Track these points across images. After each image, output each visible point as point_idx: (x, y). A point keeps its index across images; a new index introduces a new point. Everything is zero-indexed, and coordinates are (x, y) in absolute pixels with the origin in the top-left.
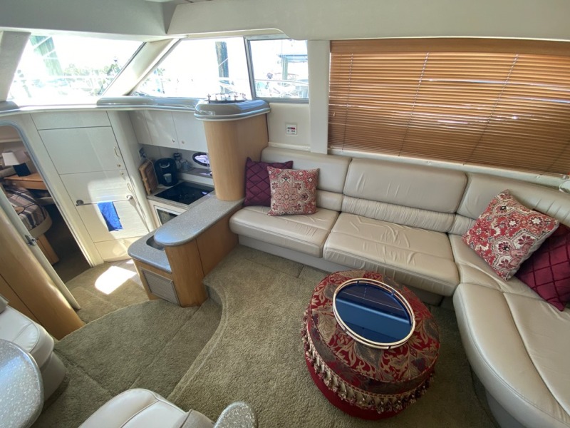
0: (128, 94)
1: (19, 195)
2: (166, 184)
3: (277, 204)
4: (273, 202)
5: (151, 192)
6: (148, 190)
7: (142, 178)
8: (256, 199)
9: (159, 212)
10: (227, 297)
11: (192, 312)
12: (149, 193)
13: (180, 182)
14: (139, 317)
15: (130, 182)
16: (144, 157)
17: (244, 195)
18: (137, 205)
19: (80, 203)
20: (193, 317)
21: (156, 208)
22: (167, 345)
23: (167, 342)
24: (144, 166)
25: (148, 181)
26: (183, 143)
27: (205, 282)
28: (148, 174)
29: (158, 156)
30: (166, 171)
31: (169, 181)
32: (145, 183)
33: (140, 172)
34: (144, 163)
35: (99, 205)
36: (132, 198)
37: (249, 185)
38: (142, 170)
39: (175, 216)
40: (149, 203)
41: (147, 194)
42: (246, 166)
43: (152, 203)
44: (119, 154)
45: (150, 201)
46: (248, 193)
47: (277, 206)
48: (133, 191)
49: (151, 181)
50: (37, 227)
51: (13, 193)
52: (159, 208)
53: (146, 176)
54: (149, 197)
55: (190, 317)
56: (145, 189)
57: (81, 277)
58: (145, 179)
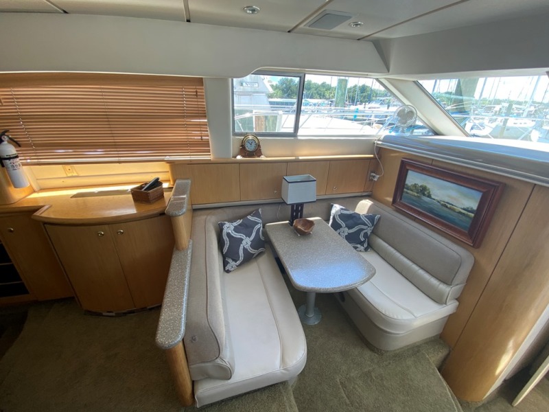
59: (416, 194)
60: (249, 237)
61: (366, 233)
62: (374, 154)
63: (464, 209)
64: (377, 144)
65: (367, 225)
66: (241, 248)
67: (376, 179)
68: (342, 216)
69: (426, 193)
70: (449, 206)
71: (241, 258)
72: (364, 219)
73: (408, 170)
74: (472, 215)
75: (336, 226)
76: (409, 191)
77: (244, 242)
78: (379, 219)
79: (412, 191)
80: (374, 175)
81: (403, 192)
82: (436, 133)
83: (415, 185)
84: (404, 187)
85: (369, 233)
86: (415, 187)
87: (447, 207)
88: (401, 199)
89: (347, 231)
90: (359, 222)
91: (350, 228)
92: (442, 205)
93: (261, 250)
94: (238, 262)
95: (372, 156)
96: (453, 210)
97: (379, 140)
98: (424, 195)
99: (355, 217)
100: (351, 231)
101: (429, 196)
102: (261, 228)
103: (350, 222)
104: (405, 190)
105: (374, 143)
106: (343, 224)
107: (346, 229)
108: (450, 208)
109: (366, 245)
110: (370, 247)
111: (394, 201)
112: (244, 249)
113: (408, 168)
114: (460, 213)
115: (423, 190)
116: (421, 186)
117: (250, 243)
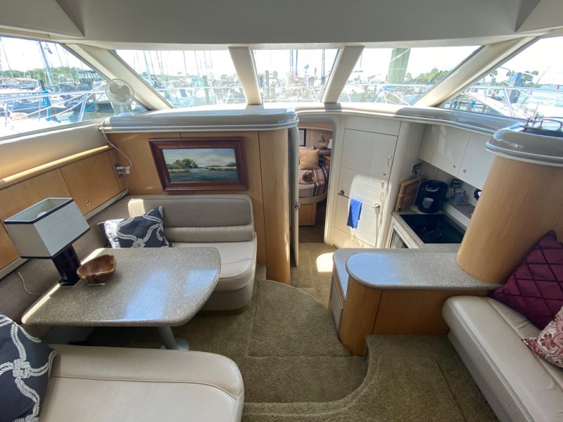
0: (436, 106)
1: (323, 170)
2: (421, 209)
3: (556, 341)
4: (551, 329)
5: (400, 210)
6: (398, 206)
7: (398, 193)
8: (520, 300)
9: (395, 232)
10: (372, 382)
11: (341, 353)
12: (396, 210)
13: (440, 212)
14: (307, 311)
15: (385, 192)
16: (416, 173)
17: (504, 280)
18: (380, 215)
19: (342, 193)
20: (337, 358)
21: (394, 227)
22: (302, 357)
23: (303, 354)
24: (407, 183)
25: (402, 198)
26: (465, 171)
27: (369, 339)
28: (407, 191)
29: (432, 176)
30: (429, 195)
31: (427, 206)
32: (399, 198)
33: (400, 186)
34: (412, 178)
35: (352, 200)
36: (379, 207)
37: (522, 271)
38: (403, 185)
39: (406, 247)
40: (391, 218)
41: (394, 210)
42: (537, 243)
43: (394, 220)
44: (390, 164)
45: (393, 217)
46: (511, 283)
47: (553, 344)
48: (383, 202)
49: (405, 199)
50: (316, 197)
51: (321, 167)
52: (396, 229)
53: (404, 193)
54: (394, 213)
55: (335, 356)
56: (396, 205)
57: (314, 245)
58: (400, 195)
59: (183, 170)
60: (18, 357)
61: (160, 232)
62: (108, 144)
63: (228, 166)
64: (105, 130)
65: (157, 223)
66: (21, 385)
67: (128, 172)
68: (123, 230)
69: (191, 165)
70: (216, 168)
71: (36, 399)
72: (150, 218)
73: (161, 150)
74: (235, 167)
75: (125, 244)
76: (174, 170)
77: (17, 374)
78: (164, 210)
79: (177, 168)
80: (121, 168)
81: (168, 173)
82: (149, 109)
83: (177, 162)
84: (167, 169)
85: (162, 230)
86: (178, 163)
87: (215, 170)
88: (170, 181)
89: (142, 241)
90: (148, 223)
91: (142, 236)
92: (211, 169)
93: (51, 357)
94: (36, 410)
95: (107, 147)
96: (221, 170)
97: (104, 125)
98: (191, 167)
99: (139, 222)
100: (146, 239)
101: (196, 167)
102: (21, 328)
103: (138, 230)
104: (169, 170)
105: (100, 131)
106: (132, 237)
107: (140, 240)
108: (218, 170)
109: (167, 243)
110: (172, 241)
111: (164, 186)
112: (26, 381)
113: (160, 147)
114: (226, 170)
115: (188, 164)
116: (184, 161)
117: (27, 365)
